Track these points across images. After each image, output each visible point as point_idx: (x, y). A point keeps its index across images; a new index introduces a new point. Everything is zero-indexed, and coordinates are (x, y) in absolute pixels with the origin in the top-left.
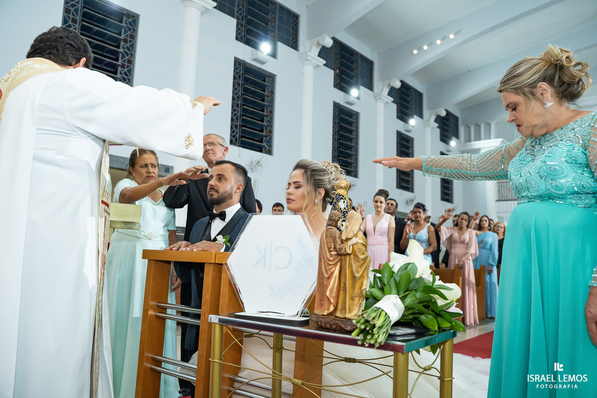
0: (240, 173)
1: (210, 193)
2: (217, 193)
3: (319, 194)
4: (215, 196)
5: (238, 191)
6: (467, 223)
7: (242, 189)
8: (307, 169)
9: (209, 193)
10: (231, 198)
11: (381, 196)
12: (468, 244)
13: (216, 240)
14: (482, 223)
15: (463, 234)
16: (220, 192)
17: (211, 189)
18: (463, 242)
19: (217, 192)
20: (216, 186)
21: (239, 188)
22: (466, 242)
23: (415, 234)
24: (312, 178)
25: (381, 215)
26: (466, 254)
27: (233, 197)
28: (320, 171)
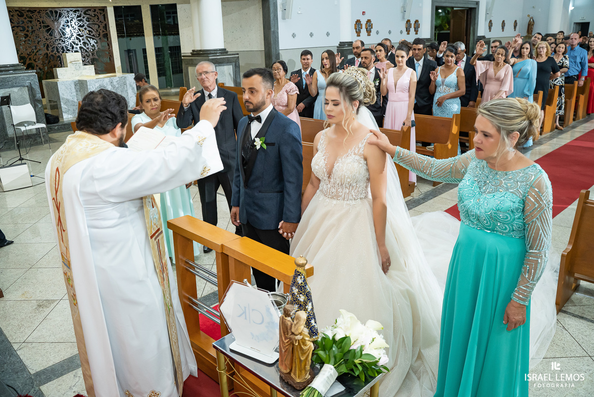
2: (251, 105)
3: (355, 107)
6: (504, 58)
8: (342, 87)
10: (264, 104)
11: (402, 50)
12: (503, 80)
14: (522, 50)
15: (499, 70)
17: (246, 102)
18: (498, 79)
19: (252, 103)
20: (250, 98)
21: (269, 94)
22: (501, 79)
23: (443, 79)
24: (348, 95)
25: (402, 70)
26: (499, 91)
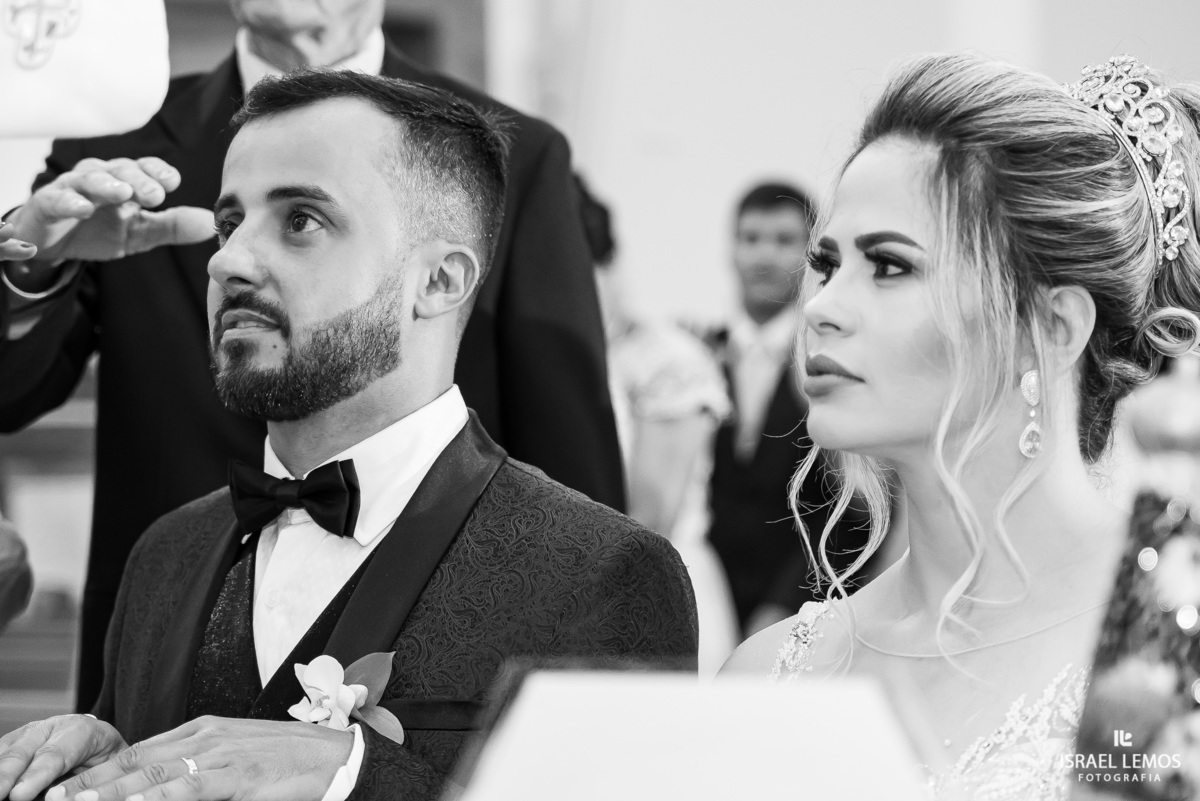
0: (442, 164)
1: (230, 335)
2: (275, 337)
3: (1050, 333)
4: (269, 356)
5: (438, 299)
7: (465, 282)
8: (963, 136)
9: (219, 330)
10: (388, 360)
13: (297, 693)
16: (297, 325)
17: (232, 303)
19: (280, 324)
20: (271, 280)
21: (440, 281)
24: (1002, 210)
27: (404, 349)
28: (1065, 160)
